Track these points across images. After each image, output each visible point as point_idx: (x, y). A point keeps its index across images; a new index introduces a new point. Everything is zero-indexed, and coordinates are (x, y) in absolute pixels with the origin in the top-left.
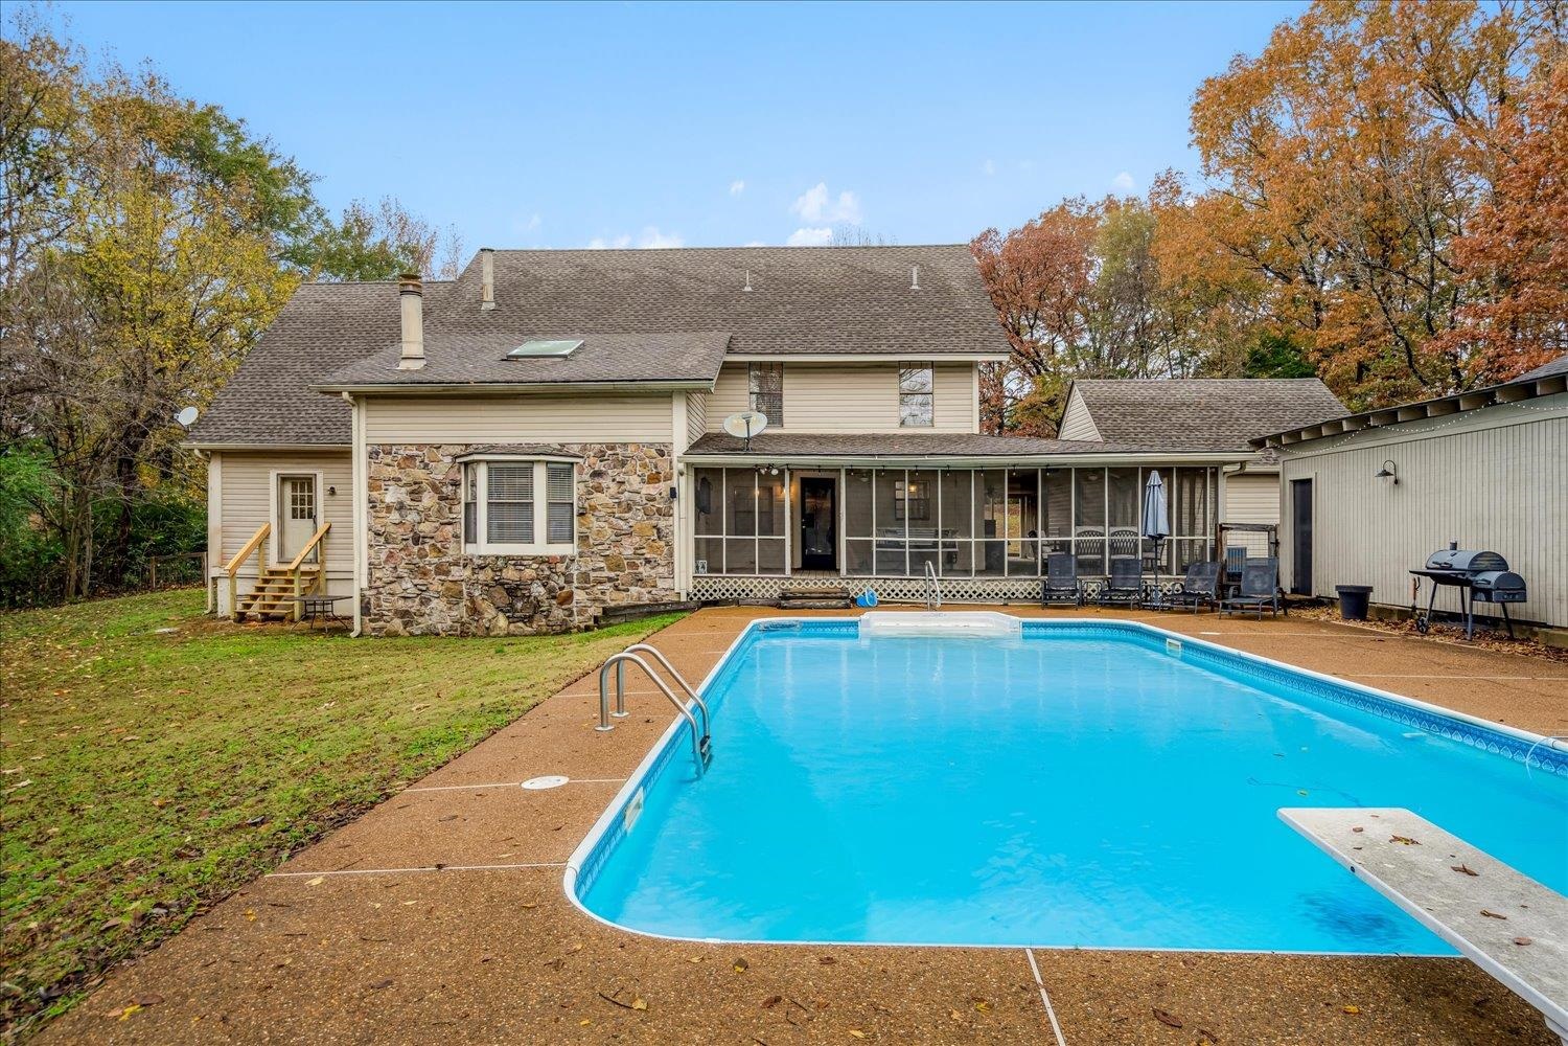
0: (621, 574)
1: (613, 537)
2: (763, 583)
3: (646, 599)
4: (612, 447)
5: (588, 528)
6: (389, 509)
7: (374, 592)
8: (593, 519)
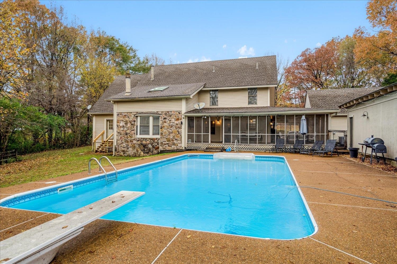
0: (170, 142)
1: (168, 134)
2: (204, 145)
3: (175, 149)
4: (168, 112)
5: (163, 131)
6: (121, 127)
7: (117, 146)
8: (164, 129)
